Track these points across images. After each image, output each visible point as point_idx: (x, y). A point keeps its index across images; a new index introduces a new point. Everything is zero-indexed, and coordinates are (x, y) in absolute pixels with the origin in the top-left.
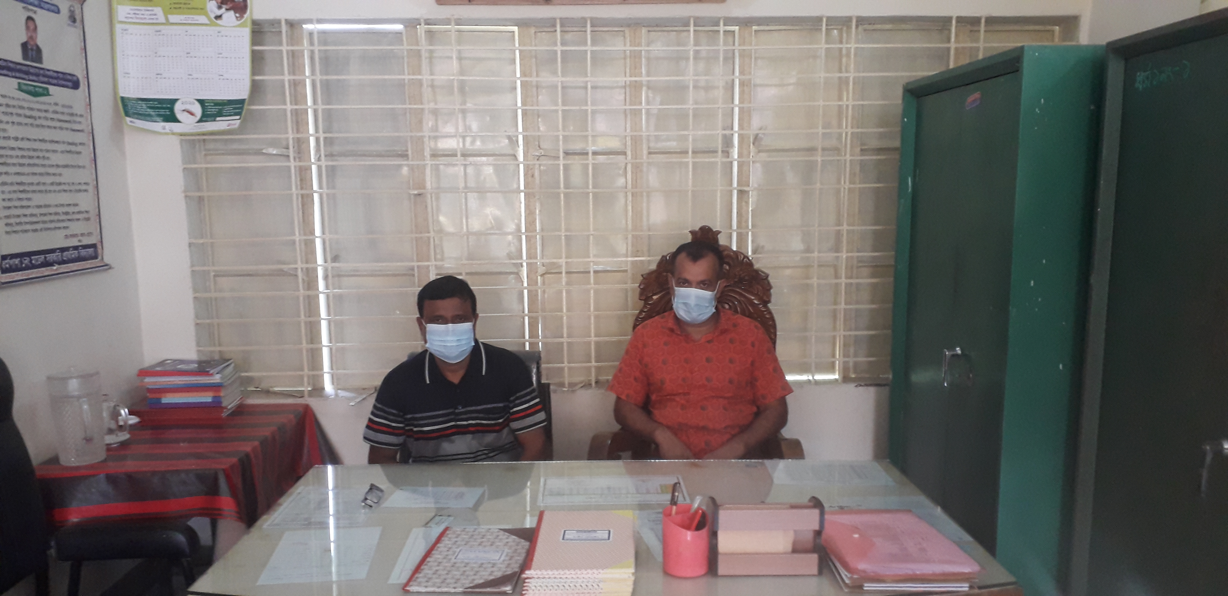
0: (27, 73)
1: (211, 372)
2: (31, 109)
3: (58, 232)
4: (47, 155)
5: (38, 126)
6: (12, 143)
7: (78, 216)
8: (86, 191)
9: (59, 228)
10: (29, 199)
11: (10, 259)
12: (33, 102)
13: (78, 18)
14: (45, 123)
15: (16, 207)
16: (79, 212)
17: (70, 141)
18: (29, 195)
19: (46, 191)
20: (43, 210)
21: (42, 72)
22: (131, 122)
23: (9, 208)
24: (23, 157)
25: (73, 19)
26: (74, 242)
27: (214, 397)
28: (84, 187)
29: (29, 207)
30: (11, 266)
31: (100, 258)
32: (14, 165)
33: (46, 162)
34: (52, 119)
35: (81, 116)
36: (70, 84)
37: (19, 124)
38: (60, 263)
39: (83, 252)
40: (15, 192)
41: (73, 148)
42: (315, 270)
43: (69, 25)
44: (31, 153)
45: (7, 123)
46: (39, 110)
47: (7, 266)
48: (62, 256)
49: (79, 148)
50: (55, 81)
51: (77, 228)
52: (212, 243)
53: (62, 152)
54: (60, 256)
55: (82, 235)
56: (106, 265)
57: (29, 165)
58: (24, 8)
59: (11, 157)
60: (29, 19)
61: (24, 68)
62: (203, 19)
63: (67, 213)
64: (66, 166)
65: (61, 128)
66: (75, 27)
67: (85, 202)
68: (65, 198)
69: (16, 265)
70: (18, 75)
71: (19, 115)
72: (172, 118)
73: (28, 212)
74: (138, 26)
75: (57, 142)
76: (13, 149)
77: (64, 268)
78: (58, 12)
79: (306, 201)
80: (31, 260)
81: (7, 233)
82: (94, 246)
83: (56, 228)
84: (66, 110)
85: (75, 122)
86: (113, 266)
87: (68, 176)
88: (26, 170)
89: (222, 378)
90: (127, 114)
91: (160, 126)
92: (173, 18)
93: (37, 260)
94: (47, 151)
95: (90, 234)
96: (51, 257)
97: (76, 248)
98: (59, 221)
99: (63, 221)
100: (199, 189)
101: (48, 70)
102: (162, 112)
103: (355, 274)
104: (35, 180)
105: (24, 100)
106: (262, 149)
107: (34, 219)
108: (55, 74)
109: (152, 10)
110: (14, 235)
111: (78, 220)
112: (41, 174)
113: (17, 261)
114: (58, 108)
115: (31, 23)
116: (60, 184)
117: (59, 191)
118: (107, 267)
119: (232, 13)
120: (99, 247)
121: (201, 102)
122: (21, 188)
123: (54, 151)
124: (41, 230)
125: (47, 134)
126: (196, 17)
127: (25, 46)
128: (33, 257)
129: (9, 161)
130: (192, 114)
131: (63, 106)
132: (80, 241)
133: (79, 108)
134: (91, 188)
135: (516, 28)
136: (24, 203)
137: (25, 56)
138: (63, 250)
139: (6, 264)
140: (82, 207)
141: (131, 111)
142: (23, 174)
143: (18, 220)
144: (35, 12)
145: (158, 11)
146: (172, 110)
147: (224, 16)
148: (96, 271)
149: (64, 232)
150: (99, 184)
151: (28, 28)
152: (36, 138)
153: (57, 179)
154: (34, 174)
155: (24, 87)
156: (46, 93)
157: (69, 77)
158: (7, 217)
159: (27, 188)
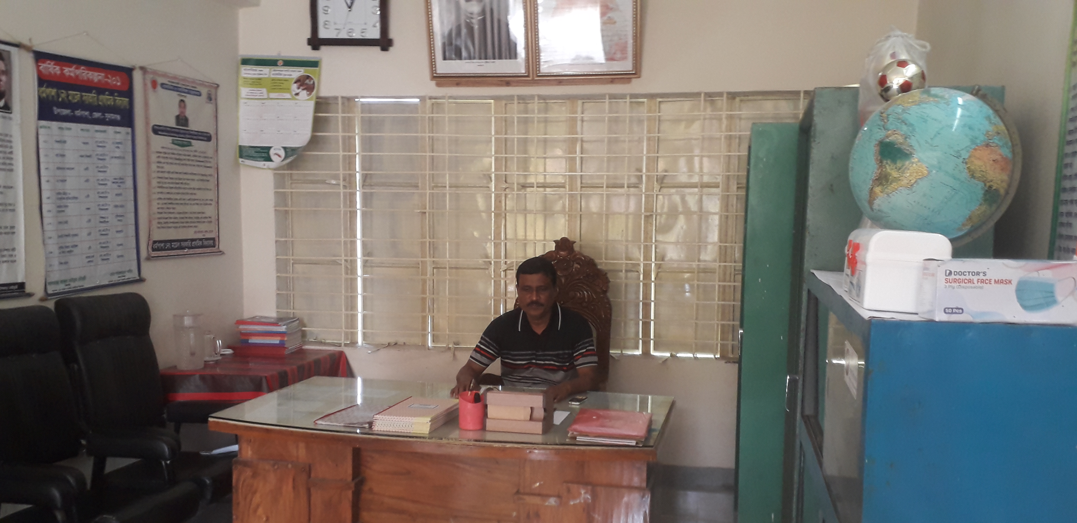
0: (178, 133)
1: (280, 324)
2: (180, 155)
3: (190, 229)
4: (188, 182)
5: (183, 164)
6: (166, 175)
7: (203, 220)
8: (211, 204)
9: (191, 227)
10: (174, 208)
11: (159, 243)
12: (180, 150)
13: (213, 97)
14: (188, 163)
15: (165, 213)
16: (206, 218)
17: (203, 173)
18: (174, 206)
19: (185, 204)
20: (182, 216)
21: (187, 132)
22: (242, 161)
23: (161, 213)
24: (172, 183)
25: (210, 98)
26: (200, 236)
27: (280, 341)
28: (208, 202)
29: (173, 213)
30: (158, 247)
31: (217, 247)
32: (167, 188)
33: (186, 186)
34: (193, 160)
35: (211, 158)
36: (205, 139)
37: (171, 163)
38: (189, 248)
39: (206, 243)
40: (165, 204)
41: (205, 178)
42: (356, 261)
43: (207, 102)
44: (177, 181)
45: (164, 163)
46: (185, 155)
47: (156, 247)
48: (191, 244)
49: (208, 178)
50: (195, 137)
51: (202, 227)
52: (292, 241)
53: (198, 180)
54: (190, 244)
55: (206, 231)
56: (221, 252)
57: (176, 188)
58: (179, 95)
59: (165, 183)
60: (182, 101)
61: (177, 131)
62: (288, 96)
63: (198, 218)
64: (199, 189)
65: (198, 166)
66: (211, 103)
67: (210, 211)
68: (196, 208)
69: (162, 247)
70: (172, 134)
71: (171, 158)
72: (269, 159)
73: (172, 216)
74: (253, 101)
75: (195, 174)
76: (167, 178)
77: (191, 251)
78: (200, 95)
79: (353, 214)
80: (171, 245)
81: (159, 228)
82: (213, 239)
83: (189, 227)
84: (202, 155)
85: (207, 162)
86: (225, 252)
87: (200, 195)
88: (173, 191)
89: (286, 329)
90: (241, 157)
91: (261, 164)
92: (273, 95)
93: (175, 245)
94: (188, 180)
95: (211, 231)
96: (184, 244)
97: (201, 240)
98: (191, 222)
99: (194, 222)
100: (286, 205)
101: (192, 131)
102: (263, 155)
103: (381, 265)
104: (178, 197)
105: (175, 149)
106: (326, 180)
107: (176, 220)
108: (196, 133)
109: (261, 90)
110: (162, 230)
111: (204, 222)
112: (183, 194)
113: (162, 245)
114: (197, 154)
115: (182, 104)
116: (195, 200)
117: (194, 204)
118: (221, 253)
119: (305, 92)
120: (217, 239)
121: (285, 148)
122: (170, 201)
123: (193, 180)
124: (179, 227)
125: (189, 169)
126: (285, 94)
127: (178, 117)
128: (172, 243)
129: (164, 186)
130: (279, 156)
131: (200, 152)
132: (204, 235)
133: (210, 153)
134: (214, 203)
135: (492, 101)
136: (171, 211)
137: (178, 124)
138: (192, 240)
139: (155, 246)
140: (207, 215)
141: (245, 154)
142: (172, 193)
143: (166, 221)
144: (185, 97)
145: (264, 90)
146: (268, 153)
147: (300, 94)
148: (214, 255)
149: (195, 229)
150: (220, 201)
151: (180, 106)
152: (180, 171)
153: (193, 197)
154: (178, 193)
155: (176, 142)
156: (190, 145)
157: (205, 134)
158: (159, 218)
159: (174, 202)
